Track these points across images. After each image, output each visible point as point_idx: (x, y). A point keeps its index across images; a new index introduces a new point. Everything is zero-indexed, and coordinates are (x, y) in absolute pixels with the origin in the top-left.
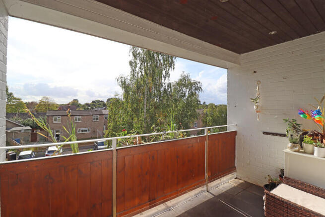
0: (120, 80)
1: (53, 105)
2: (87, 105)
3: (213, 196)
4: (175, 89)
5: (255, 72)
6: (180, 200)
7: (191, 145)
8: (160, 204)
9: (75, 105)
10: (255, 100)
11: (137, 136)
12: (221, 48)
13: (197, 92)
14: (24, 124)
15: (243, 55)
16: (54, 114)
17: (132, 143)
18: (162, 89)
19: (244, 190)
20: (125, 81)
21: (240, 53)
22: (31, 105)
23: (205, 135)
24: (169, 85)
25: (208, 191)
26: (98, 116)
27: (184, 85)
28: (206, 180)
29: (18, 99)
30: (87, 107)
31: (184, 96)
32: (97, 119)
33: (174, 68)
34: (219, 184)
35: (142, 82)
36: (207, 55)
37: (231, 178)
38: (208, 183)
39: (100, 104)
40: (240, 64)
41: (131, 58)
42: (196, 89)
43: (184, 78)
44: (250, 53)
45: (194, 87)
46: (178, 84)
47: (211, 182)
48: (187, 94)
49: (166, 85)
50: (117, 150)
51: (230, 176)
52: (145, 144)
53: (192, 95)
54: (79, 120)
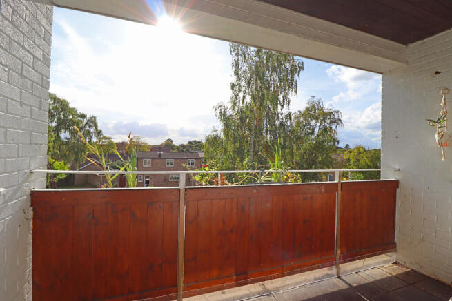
0: (218, 110)
1: (145, 145)
2: (183, 146)
3: (348, 287)
4: (298, 123)
5: (437, 73)
6: (288, 282)
7: (309, 196)
8: (253, 282)
9: (168, 145)
10: (438, 121)
11: (219, 172)
12: (367, 35)
13: (334, 127)
14: (112, 167)
15: (411, 46)
16: (144, 157)
17: (211, 183)
18: (277, 123)
19: (410, 284)
20: (225, 112)
21: (405, 42)
22: (121, 145)
23: (336, 181)
24: (289, 115)
25: (339, 277)
26: (194, 161)
27: (313, 117)
28: (335, 258)
29: (109, 138)
30: (181, 149)
31: (313, 132)
32: (192, 164)
33: (296, 92)
34: (361, 268)
35: (248, 112)
36: (340, 46)
37: (385, 262)
38: (340, 263)
39: (197, 146)
40: (407, 62)
41: (233, 79)
42: (331, 122)
43: (314, 106)
44: (425, 40)
45: (329, 119)
46: (303, 115)
47: (345, 262)
48: (317, 130)
49: (284, 116)
50: (186, 189)
51: (382, 258)
52: (230, 185)
53: (325, 130)
54: (172, 164)
